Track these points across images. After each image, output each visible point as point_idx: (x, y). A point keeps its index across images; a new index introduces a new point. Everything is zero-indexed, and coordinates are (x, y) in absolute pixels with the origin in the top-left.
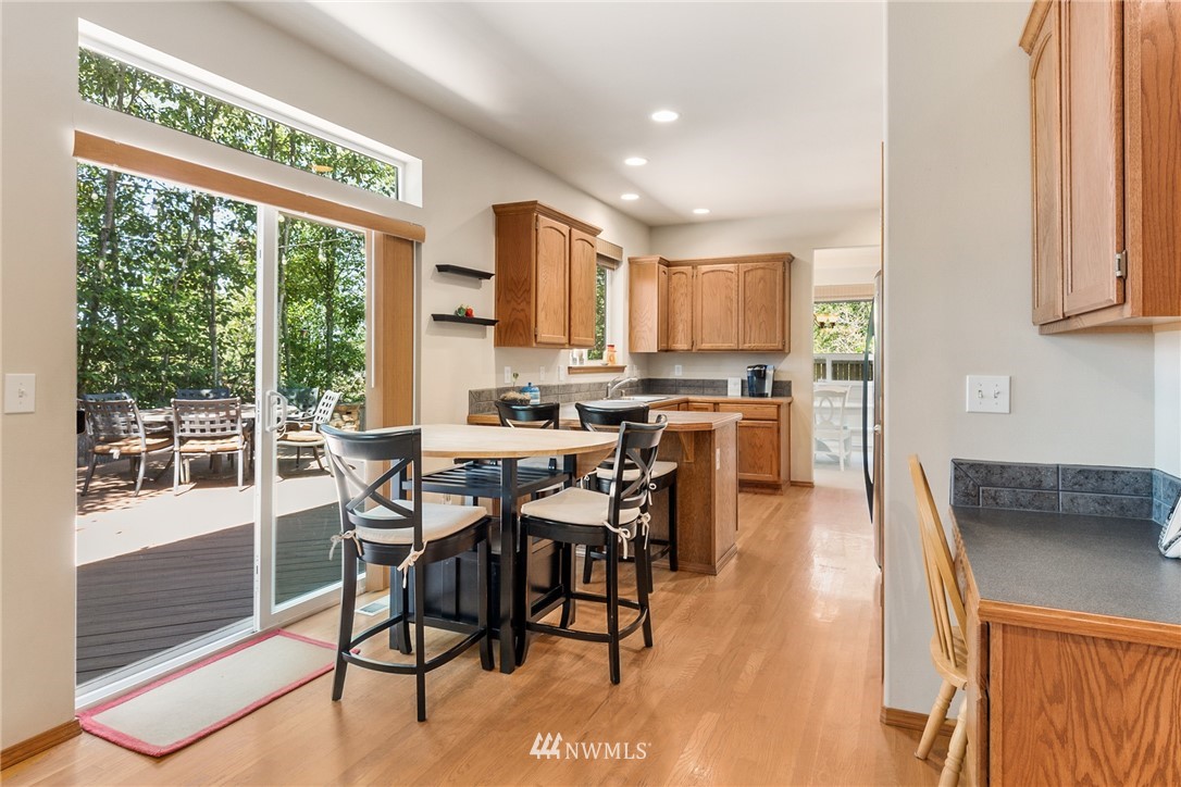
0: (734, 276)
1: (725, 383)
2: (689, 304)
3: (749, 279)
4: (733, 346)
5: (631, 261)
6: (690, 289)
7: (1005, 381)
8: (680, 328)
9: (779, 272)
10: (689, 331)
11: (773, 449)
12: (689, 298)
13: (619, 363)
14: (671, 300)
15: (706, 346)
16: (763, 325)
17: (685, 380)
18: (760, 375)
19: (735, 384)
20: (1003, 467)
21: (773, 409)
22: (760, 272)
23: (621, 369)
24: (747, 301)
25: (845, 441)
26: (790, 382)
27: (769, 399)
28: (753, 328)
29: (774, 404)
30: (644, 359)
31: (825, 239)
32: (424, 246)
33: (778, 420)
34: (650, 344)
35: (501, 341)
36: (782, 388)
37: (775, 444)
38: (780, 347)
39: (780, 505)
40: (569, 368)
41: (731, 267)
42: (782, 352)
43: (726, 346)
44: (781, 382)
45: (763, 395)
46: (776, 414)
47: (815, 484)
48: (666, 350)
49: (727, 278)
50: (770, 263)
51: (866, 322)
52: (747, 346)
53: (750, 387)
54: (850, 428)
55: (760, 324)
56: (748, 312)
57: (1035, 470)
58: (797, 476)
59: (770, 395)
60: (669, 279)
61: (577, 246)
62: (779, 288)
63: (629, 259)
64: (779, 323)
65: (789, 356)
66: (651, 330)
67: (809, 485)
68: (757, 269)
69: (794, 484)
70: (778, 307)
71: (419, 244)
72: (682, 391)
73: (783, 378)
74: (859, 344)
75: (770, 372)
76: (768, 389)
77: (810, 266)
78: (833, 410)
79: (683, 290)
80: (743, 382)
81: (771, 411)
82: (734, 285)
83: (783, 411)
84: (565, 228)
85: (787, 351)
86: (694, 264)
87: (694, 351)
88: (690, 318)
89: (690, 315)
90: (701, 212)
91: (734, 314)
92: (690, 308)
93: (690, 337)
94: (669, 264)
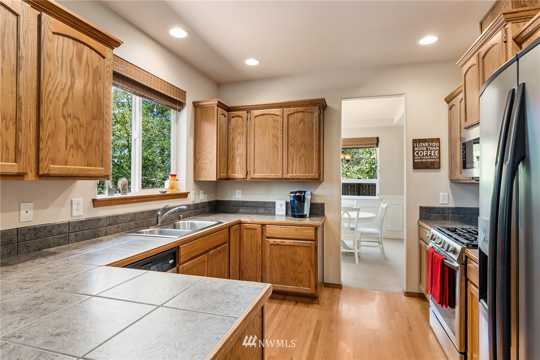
0: (279, 118)
1: (273, 205)
2: (245, 141)
3: (291, 121)
4: (279, 175)
5: (196, 105)
6: (245, 129)
8: (238, 160)
9: (316, 116)
10: (244, 164)
11: (311, 266)
12: (244, 136)
13: (183, 190)
14: (231, 137)
15: (257, 175)
16: (303, 159)
17: (243, 202)
18: (300, 200)
19: (281, 205)
21: (311, 231)
22: (300, 115)
23: (185, 195)
24: (290, 138)
26: (323, 204)
27: (307, 221)
28: (295, 160)
29: (310, 225)
33: (315, 240)
34: (210, 173)
36: (317, 210)
37: (313, 261)
38: (317, 177)
40: (94, 201)
41: (277, 111)
42: (318, 180)
43: (273, 175)
44: (317, 204)
45: (303, 216)
46: (313, 235)
47: (344, 284)
48: (227, 179)
49: (274, 120)
50: (309, 108)
52: (289, 176)
53: (293, 208)
55: (301, 157)
56: (291, 148)
58: (330, 279)
59: (308, 216)
60: (229, 121)
62: (315, 128)
63: (194, 103)
64: (315, 156)
65: (323, 183)
66: (211, 162)
67: (339, 286)
68: (297, 112)
69: (327, 285)
70: (315, 143)
72: (241, 210)
73: (318, 201)
75: (308, 197)
76: (307, 211)
77: (340, 112)
79: (239, 130)
80: (287, 203)
81: (310, 233)
82: (279, 126)
83: (319, 232)
85: (322, 180)
86: (248, 109)
87: (248, 179)
88: (245, 153)
89: (245, 150)
91: (280, 149)
92: (245, 144)
93: (245, 167)
94: (229, 109)
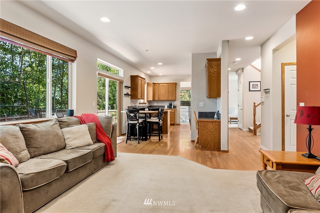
1: (164, 106)
2: (158, 91)
3: (169, 87)
4: (166, 99)
7: (203, 103)
8: (156, 96)
9: (175, 86)
13: (145, 102)
14: (155, 90)
15: (161, 99)
16: (172, 95)
17: (157, 106)
18: (171, 105)
19: (166, 106)
20: (203, 112)
21: (174, 111)
22: (171, 86)
23: (146, 103)
24: (169, 91)
25: (186, 117)
28: (170, 96)
29: (174, 109)
30: (149, 102)
31: (183, 80)
32: (124, 83)
33: (174, 112)
34: (151, 99)
35: (131, 98)
36: (175, 107)
37: (174, 117)
39: (175, 127)
40: (139, 103)
41: (166, 85)
42: (175, 100)
43: (165, 99)
45: (172, 108)
47: (181, 124)
48: (154, 100)
50: (173, 84)
51: (189, 94)
52: (169, 99)
53: (169, 107)
54: (186, 115)
56: (169, 93)
57: (206, 112)
58: (178, 123)
60: (154, 86)
61: (143, 82)
62: (174, 89)
63: (147, 83)
64: (174, 95)
66: (151, 96)
67: (179, 125)
70: (174, 92)
71: (123, 83)
73: (175, 105)
74: (188, 99)
75: (173, 104)
76: (172, 107)
77: (180, 85)
78: (183, 111)
79: (157, 89)
82: (166, 88)
83: (175, 111)
84: (141, 79)
86: (159, 84)
87: (159, 100)
88: (158, 94)
90: (160, 74)
91: (166, 93)
93: (158, 97)
94: (154, 83)
